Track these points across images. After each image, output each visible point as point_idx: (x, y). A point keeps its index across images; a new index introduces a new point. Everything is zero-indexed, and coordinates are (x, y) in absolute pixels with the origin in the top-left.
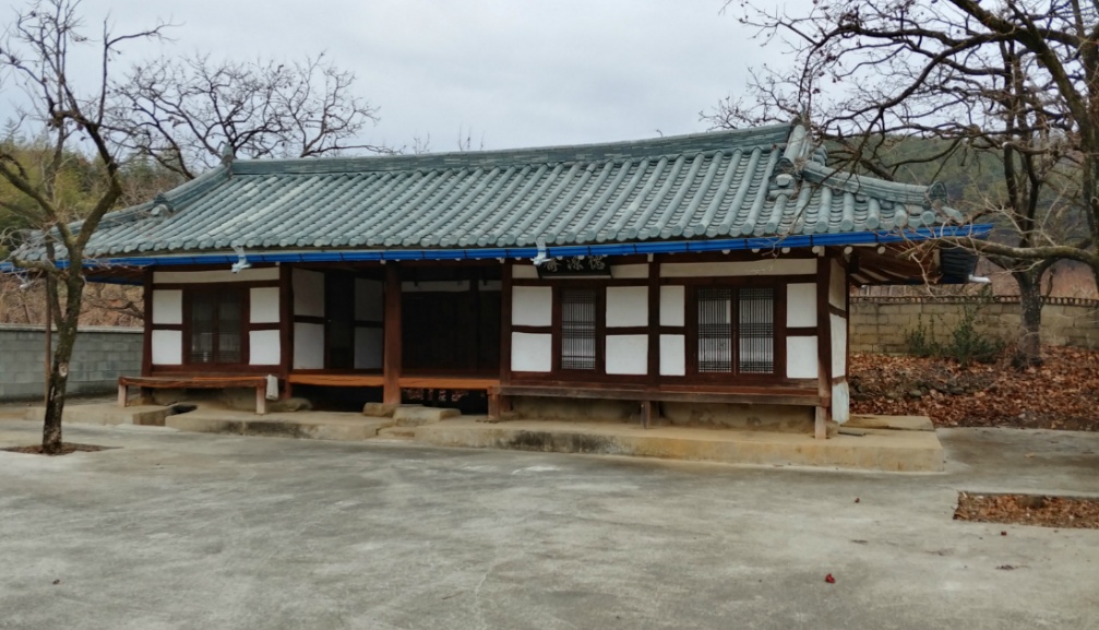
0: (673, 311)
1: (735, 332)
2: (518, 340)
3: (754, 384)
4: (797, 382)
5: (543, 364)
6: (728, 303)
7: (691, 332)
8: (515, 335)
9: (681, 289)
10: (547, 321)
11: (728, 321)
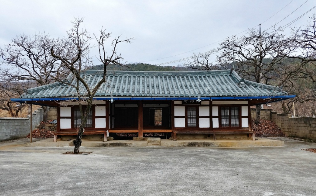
0: (215, 113)
1: (230, 117)
2: (176, 120)
3: (235, 129)
4: (244, 128)
5: (183, 126)
6: (228, 111)
7: (220, 117)
8: (175, 119)
9: (217, 108)
10: (184, 115)
11: (228, 115)
